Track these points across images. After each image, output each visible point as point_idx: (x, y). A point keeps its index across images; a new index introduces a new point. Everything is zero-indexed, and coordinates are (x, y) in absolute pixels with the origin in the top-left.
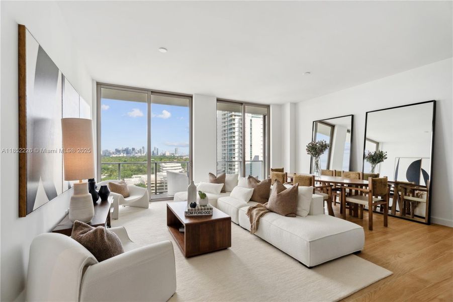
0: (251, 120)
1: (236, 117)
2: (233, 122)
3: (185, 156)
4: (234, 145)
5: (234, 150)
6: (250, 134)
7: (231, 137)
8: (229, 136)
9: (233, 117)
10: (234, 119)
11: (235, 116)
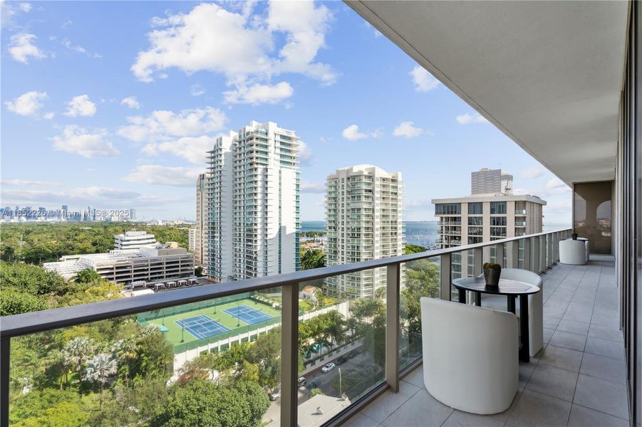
0: (280, 172)
1: (259, 166)
2: (254, 173)
3: (150, 222)
4: (256, 206)
5: (256, 213)
6: (278, 192)
7: (251, 195)
8: (247, 193)
9: (256, 166)
10: (256, 169)
11: (257, 164)
